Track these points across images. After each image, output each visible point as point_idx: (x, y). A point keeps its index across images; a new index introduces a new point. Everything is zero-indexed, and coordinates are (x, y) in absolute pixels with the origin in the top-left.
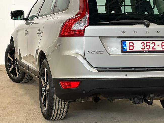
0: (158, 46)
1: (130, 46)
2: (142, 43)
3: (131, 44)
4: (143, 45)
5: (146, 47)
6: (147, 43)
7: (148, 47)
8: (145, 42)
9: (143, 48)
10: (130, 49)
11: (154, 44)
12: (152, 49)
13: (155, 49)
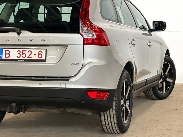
0: (35, 54)
1: (6, 54)
2: (18, 51)
3: (7, 52)
4: (19, 54)
5: (22, 55)
6: (23, 51)
7: (24, 55)
8: (21, 50)
9: (19, 56)
10: (6, 57)
11: (30, 52)
12: (28, 57)
13: (31, 58)
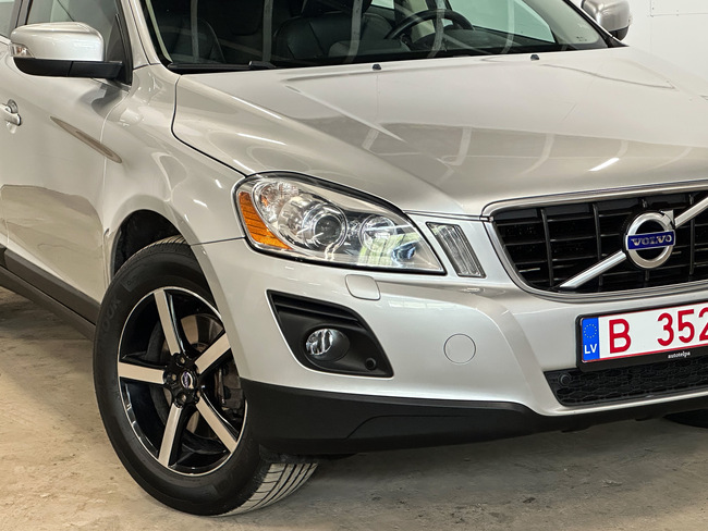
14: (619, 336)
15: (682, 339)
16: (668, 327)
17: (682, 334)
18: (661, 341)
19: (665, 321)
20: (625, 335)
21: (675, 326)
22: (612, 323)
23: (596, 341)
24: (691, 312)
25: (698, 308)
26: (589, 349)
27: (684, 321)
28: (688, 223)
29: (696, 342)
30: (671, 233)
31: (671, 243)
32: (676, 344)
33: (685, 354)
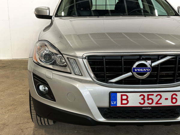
14: (124, 100)
15: (148, 103)
16: (143, 99)
17: (148, 101)
18: (140, 103)
19: (142, 97)
20: (127, 99)
21: (146, 99)
22: (122, 95)
23: (116, 100)
24: (153, 95)
25: (155, 94)
26: (113, 103)
27: (149, 98)
28: (158, 65)
29: (154, 105)
30: (150, 68)
31: (150, 71)
32: (146, 105)
33: (149, 108)
